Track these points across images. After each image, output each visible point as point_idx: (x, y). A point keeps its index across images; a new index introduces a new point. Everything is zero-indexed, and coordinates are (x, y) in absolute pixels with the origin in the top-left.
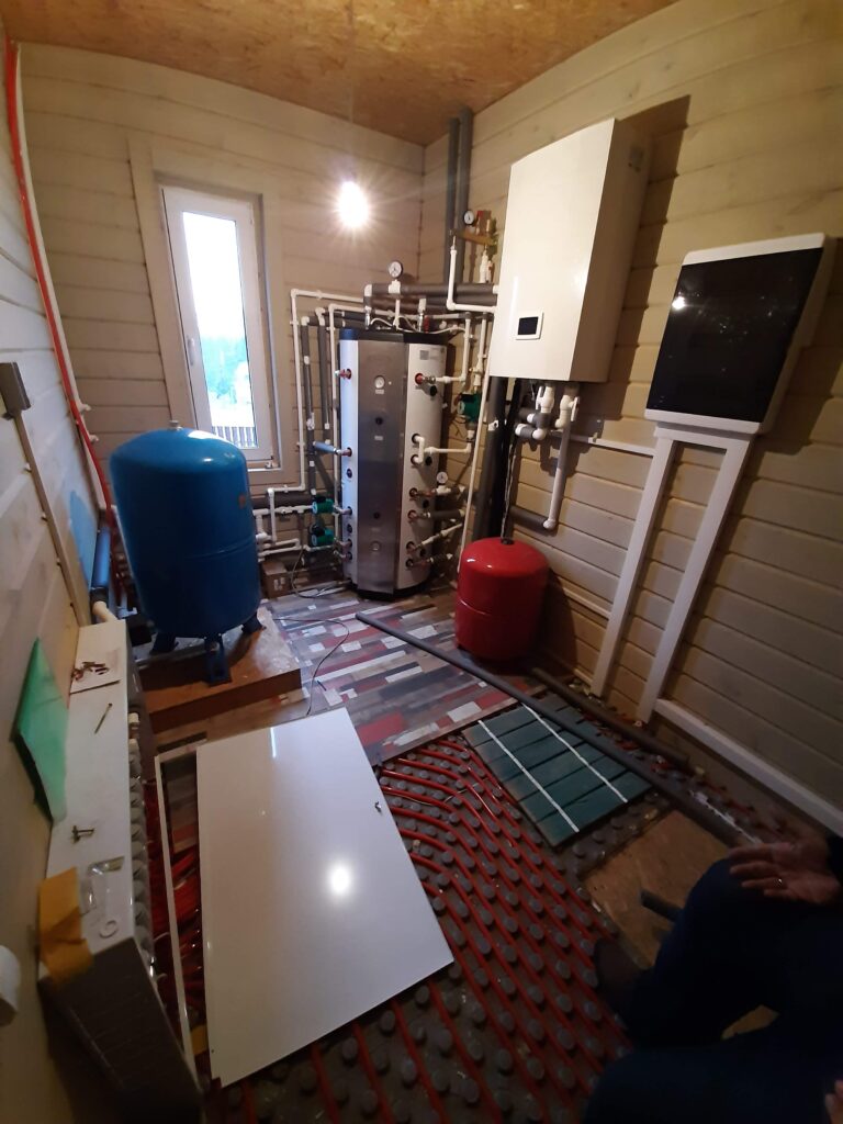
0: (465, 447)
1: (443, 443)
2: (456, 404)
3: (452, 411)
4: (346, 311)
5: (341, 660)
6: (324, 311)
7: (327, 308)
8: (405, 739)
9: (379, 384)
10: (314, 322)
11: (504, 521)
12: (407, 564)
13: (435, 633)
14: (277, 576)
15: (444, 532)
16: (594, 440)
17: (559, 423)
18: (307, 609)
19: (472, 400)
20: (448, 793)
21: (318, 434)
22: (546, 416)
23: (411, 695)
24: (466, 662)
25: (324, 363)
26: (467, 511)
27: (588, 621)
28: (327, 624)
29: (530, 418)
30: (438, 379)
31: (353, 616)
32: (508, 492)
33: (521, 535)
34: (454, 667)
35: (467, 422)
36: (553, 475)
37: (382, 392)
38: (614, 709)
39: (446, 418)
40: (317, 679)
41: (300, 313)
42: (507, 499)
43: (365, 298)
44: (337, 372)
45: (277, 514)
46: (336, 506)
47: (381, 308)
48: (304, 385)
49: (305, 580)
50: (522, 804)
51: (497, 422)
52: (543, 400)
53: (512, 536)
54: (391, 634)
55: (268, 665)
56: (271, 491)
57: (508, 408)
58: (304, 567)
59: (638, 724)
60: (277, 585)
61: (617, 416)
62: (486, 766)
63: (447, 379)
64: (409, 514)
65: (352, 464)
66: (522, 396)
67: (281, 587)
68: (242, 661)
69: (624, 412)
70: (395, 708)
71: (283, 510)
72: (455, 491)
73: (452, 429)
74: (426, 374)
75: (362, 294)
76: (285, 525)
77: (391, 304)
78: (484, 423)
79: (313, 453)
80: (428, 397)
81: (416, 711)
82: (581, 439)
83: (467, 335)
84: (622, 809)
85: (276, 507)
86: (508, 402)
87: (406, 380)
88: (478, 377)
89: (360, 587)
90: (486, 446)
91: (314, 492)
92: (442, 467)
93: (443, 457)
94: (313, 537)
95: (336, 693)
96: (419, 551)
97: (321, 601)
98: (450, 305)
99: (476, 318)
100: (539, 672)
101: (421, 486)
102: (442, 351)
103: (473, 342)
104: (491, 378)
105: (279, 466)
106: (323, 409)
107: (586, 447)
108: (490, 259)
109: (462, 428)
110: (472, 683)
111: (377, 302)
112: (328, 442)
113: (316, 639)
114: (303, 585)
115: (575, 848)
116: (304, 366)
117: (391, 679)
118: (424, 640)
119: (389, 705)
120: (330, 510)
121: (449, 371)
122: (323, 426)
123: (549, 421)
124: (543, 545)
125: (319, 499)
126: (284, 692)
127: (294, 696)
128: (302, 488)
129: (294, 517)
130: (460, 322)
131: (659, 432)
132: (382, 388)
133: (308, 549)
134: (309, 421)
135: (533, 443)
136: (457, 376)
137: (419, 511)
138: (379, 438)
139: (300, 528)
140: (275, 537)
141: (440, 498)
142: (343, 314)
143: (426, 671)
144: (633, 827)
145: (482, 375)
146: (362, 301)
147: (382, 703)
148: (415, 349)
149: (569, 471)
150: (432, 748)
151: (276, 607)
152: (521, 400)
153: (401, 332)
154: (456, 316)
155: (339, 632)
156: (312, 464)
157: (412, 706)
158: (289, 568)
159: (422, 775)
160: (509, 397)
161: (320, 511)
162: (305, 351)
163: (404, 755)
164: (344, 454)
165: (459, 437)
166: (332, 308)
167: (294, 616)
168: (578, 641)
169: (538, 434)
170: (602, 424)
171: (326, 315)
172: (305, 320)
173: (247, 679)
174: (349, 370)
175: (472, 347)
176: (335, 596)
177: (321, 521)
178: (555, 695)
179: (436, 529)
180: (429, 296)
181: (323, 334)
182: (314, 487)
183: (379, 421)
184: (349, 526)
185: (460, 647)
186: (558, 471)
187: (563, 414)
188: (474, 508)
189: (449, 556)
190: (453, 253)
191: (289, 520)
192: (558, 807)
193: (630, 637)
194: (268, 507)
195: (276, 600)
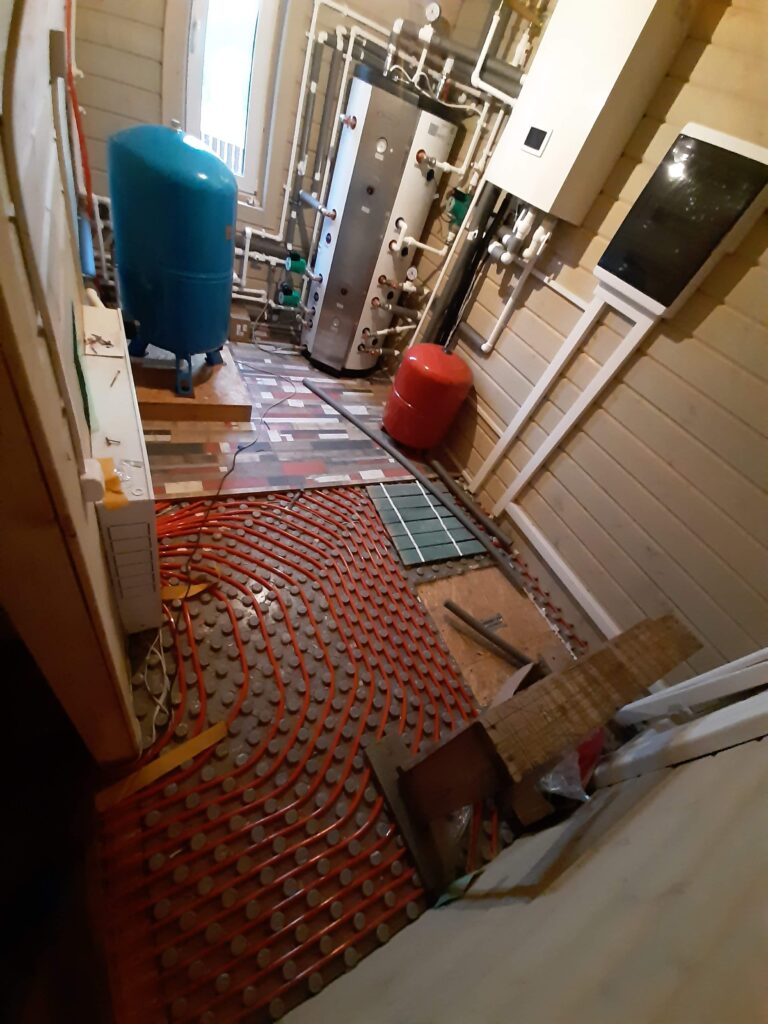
0: (441, 249)
1: (423, 239)
2: (447, 198)
3: (442, 204)
4: (368, 41)
5: (286, 410)
6: (345, 32)
7: (349, 30)
8: (324, 480)
9: (381, 147)
10: (331, 42)
11: (451, 333)
12: (359, 348)
13: (366, 413)
14: (242, 322)
15: (399, 329)
16: (549, 281)
17: (527, 253)
18: (263, 361)
19: (462, 198)
20: (345, 520)
21: (307, 182)
22: (518, 241)
23: (335, 452)
24: (385, 442)
25: (330, 96)
26: (424, 315)
27: (486, 436)
28: (279, 379)
29: (506, 238)
30: (439, 164)
31: (301, 379)
32: (463, 308)
33: (461, 350)
34: (374, 443)
35: (451, 222)
36: (505, 302)
37: (381, 158)
38: (480, 504)
39: (434, 211)
40: (264, 419)
41: (320, 26)
42: (461, 313)
43: (392, 33)
44: (343, 116)
45: (250, 259)
46: (308, 268)
47: (406, 50)
48: (305, 118)
49: (265, 335)
50: (393, 539)
51: (477, 232)
52: (522, 223)
53: (454, 348)
54: (329, 403)
55: (226, 395)
56: (249, 231)
57: (491, 220)
58: (265, 321)
59: (491, 517)
60: (240, 330)
61: (575, 264)
62: (377, 512)
63: (446, 166)
64: (373, 300)
65: (333, 229)
66: (507, 213)
67: (242, 334)
68: (205, 385)
69: (581, 263)
70: (321, 458)
71: (257, 256)
72: (419, 292)
73: (436, 224)
74: (429, 153)
75: (390, 26)
76: (255, 273)
77: (417, 49)
78: (465, 228)
79: (298, 202)
80: (423, 180)
81: (335, 463)
82: (538, 275)
83: (480, 122)
84: (458, 559)
85: (251, 250)
86: (493, 215)
87: (407, 153)
88: (476, 175)
89: (313, 356)
90: (460, 254)
91: (290, 247)
92: (415, 263)
93: (419, 252)
94: (281, 294)
95: (277, 434)
96: (373, 339)
97: (276, 358)
98: (475, 79)
99: (495, 105)
100: (436, 463)
101: (390, 276)
102: (452, 131)
103: (484, 131)
104: (487, 182)
105: (261, 206)
106: (317, 153)
107: (540, 284)
108: (530, 41)
109: (445, 225)
110: (384, 457)
111: (405, 42)
112: (314, 195)
113: (269, 388)
114: (263, 338)
115: (419, 570)
116: (309, 94)
117: (323, 437)
118: (356, 416)
119: (318, 454)
120: (300, 271)
121: (452, 158)
122: (314, 175)
123: (519, 247)
124: (475, 364)
125: (294, 257)
126: (236, 421)
127: (244, 426)
128: (279, 238)
129: (265, 267)
130: (480, 102)
131: (599, 290)
132: (381, 154)
133: (273, 305)
134: (301, 163)
135: (501, 265)
136: (458, 167)
137: (383, 300)
138: (365, 210)
139: (269, 280)
140: (244, 282)
141: (404, 294)
142: (365, 43)
143: (352, 439)
144: (460, 570)
145: (481, 175)
146: (388, 33)
147: (313, 451)
148: (427, 119)
149: (519, 304)
150: (342, 491)
151: (236, 351)
152: (505, 217)
153: (418, 92)
154: (478, 94)
155: (287, 388)
156: (294, 215)
157: (334, 460)
158: (253, 319)
159: (330, 505)
160: (496, 210)
161: (292, 269)
162: (313, 77)
163: (321, 489)
164: (328, 216)
165: (439, 235)
166: (355, 31)
167: (251, 364)
168: (473, 450)
169: (506, 257)
170: (561, 267)
171: (346, 38)
172: (323, 37)
173: (206, 400)
174: (354, 118)
175: (481, 138)
176: (289, 357)
177: (290, 280)
178: (441, 483)
179: (393, 324)
180: (459, 58)
181: (337, 60)
182: (291, 242)
183: (371, 191)
184: (316, 294)
185: (383, 429)
186: (511, 300)
187: (533, 245)
188: (431, 313)
189: (397, 353)
190: (496, 19)
191: (259, 268)
192: (417, 547)
193: (510, 455)
194: (244, 248)
195: (236, 344)
